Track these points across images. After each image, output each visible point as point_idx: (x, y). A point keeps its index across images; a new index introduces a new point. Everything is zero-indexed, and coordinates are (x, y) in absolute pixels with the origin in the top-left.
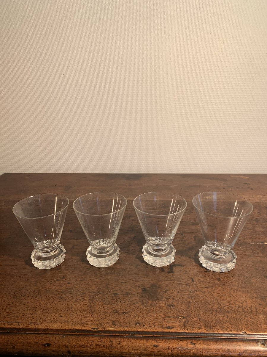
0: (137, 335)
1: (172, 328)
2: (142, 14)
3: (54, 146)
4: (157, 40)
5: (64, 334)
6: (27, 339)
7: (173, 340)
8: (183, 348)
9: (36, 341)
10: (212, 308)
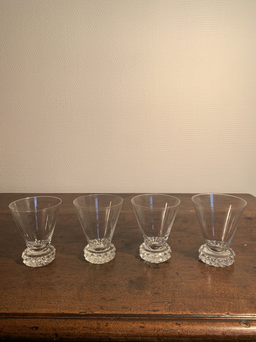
0: (124, 318)
1: (158, 311)
2: (130, 55)
3: (48, 168)
4: (142, 76)
5: (52, 318)
6: (15, 323)
7: (159, 321)
8: (168, 328)
9: (24, 324)
10: (196, 294)
